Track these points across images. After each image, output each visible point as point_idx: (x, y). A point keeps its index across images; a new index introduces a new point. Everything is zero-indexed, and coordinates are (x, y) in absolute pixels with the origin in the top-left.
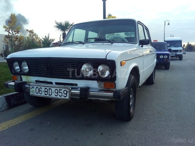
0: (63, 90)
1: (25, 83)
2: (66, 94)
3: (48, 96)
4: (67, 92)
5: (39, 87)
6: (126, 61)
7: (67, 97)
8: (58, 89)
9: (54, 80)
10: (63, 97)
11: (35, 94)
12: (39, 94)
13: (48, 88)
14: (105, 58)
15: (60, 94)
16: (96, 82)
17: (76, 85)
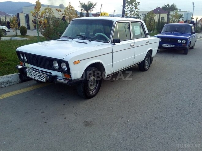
0: (42, 76)
1: (26, 68)
2: (44, 78)
3: (35, 78)
4: (44, 77)
5: (31, 72)
6: (80, 60)
7: (44, 81)
8: (40, 75)
9: (40, 69)
10: (42, 80)
11: (30, 76)
12: (31, 77)
13: (35, 74)
14: (62, 59)
15: (41, 78)
16: (61, 73)
17: (51, 73)
